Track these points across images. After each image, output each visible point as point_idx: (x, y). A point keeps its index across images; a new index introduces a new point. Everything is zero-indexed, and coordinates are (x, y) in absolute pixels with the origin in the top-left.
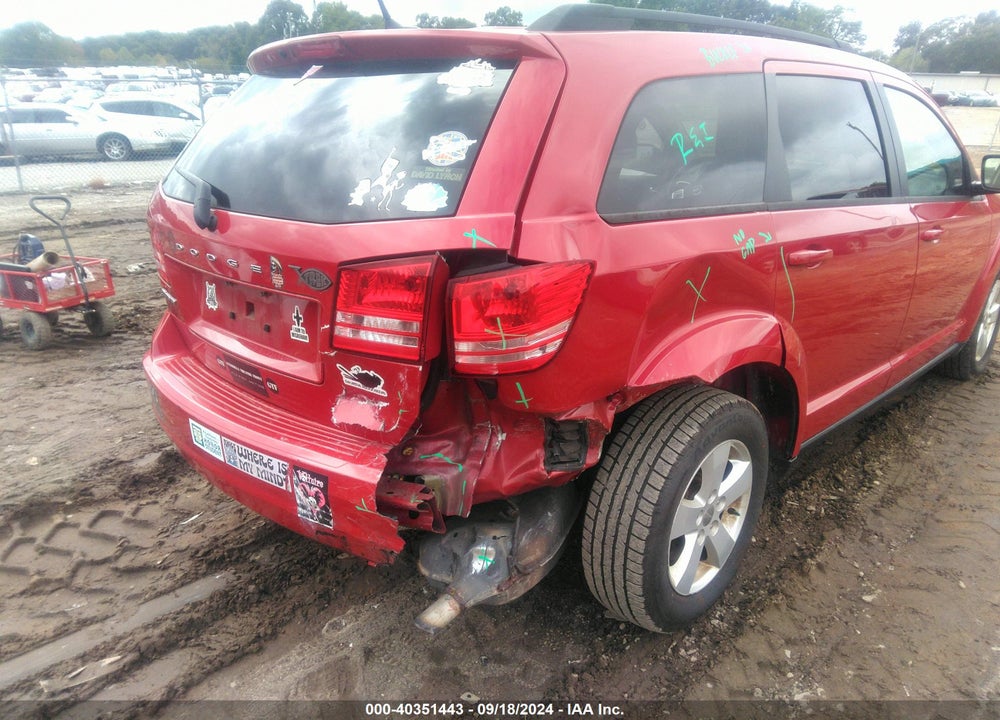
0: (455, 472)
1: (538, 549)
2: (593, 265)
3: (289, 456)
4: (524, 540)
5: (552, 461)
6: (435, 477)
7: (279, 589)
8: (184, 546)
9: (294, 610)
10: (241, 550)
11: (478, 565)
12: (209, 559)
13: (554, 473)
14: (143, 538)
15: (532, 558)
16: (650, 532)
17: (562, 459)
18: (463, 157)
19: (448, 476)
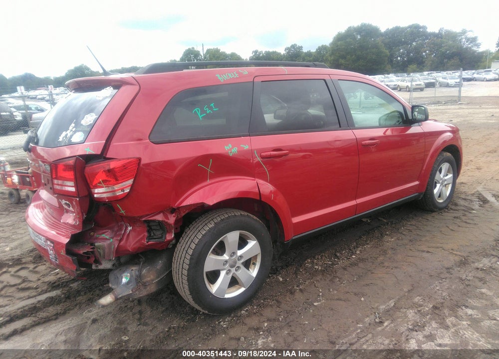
0: (108, 242)
1: (151, 275)
2: (140, 159)
3: (45, 235)
4: (144, 271)
5: (150, 238)
6: (100, 244)
7: (75, 297)
8: (47, 281)
9: (76, 305)
10: (67, 282)
11: (124, 280)
12: (53, 286)
13: (150, 243)
14: (33, 277)
15: (149, 279)
16: (189, 267)
17: (155, 237)
18: (92, 122)
19: (106, 244)
